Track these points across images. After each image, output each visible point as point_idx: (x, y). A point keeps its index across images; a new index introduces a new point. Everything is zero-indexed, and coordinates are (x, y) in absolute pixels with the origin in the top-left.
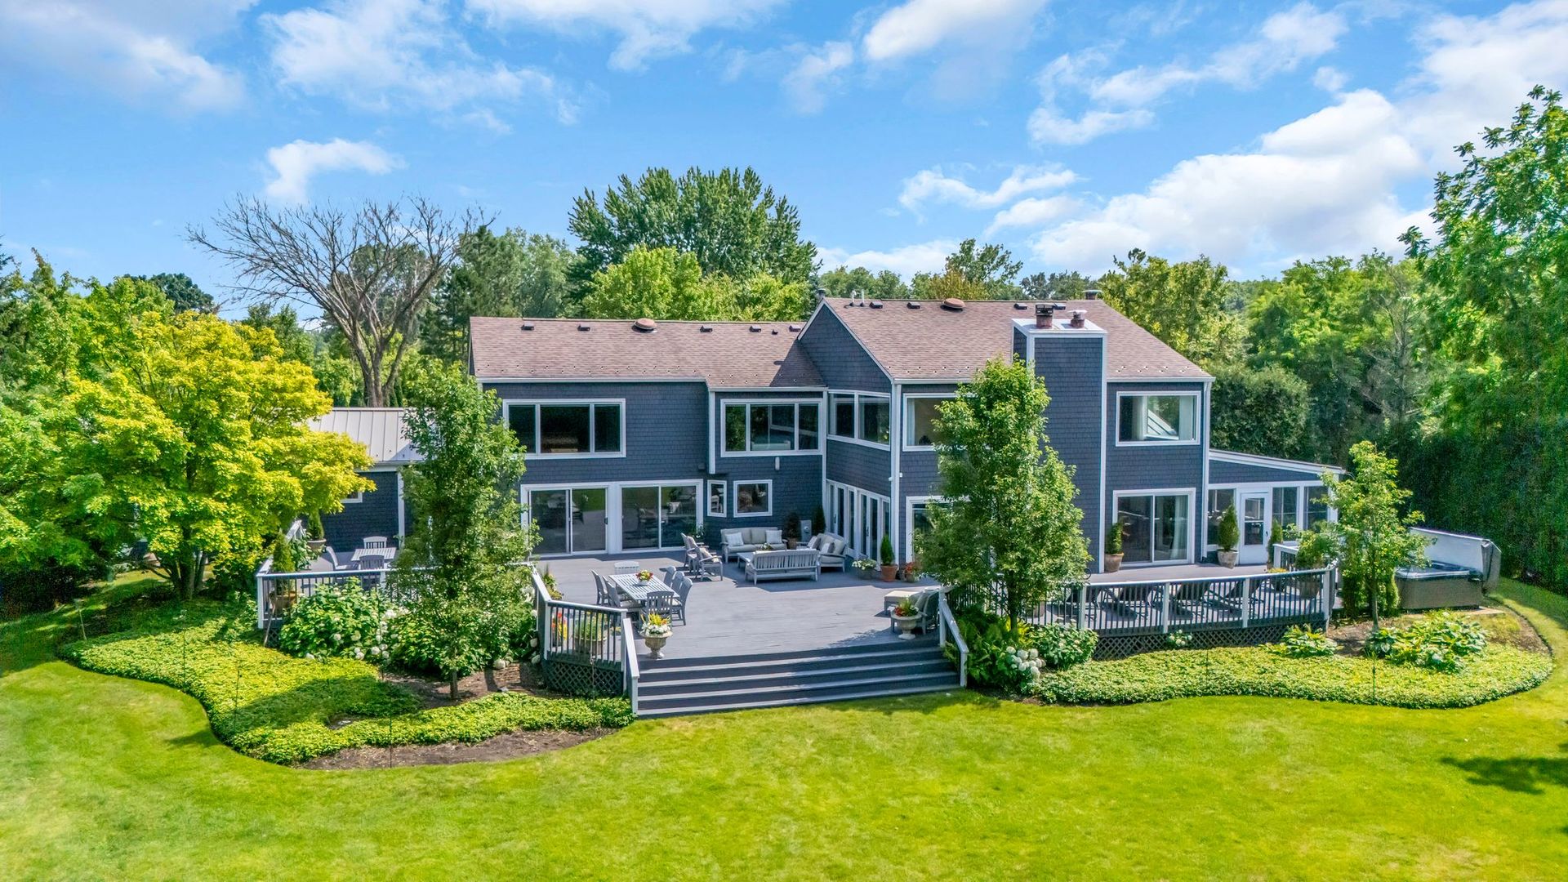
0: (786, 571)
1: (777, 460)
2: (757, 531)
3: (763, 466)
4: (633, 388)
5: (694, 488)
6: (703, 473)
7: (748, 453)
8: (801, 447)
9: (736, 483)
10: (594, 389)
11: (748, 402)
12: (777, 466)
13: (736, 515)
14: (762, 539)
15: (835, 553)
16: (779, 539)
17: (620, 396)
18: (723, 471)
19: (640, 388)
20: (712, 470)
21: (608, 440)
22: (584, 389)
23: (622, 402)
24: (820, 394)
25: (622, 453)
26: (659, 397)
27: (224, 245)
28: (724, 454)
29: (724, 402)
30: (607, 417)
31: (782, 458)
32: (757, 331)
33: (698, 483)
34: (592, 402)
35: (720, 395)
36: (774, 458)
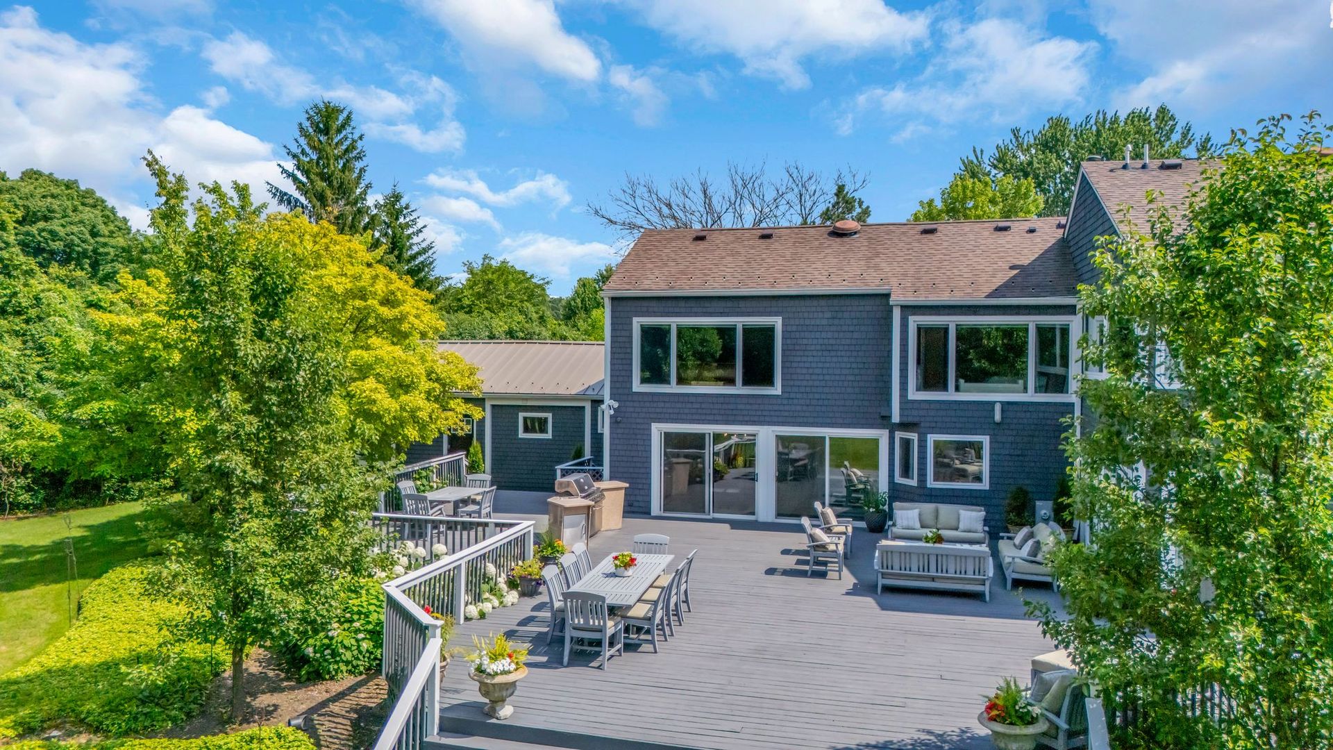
0: (933, 579)
1: (998, 408)
2: (946, 510)
3: (978, 416)
4: (792, 303)
5: (875, 442)
6: (884, 420)
7: (950, 395)
8: (1038, 389)
9: (931, 438)
10: (742, 304)
11: (952, 322)
12: (998, 417)
13: (931, 483)
14: (954, 524)
15: (1039, 558)
16: (979, 526)
17: (776, 314)
18: (910, 420)
19: (802, 302)
20: (896, 418)
21: (759, 372)
22: (729, 304)
23: (777, 322)
24: (1071, 310)
25: (777, 390)
26: (828, 315)
27: (620, 218)
28: (914, 395)
29: (914, 321)
30: (760, 341)
31: (1005, 405)
32: (1006, 229)
33: (882, 435)
34: (739, 322)
35: (908, 309)
36: (992, 404)
